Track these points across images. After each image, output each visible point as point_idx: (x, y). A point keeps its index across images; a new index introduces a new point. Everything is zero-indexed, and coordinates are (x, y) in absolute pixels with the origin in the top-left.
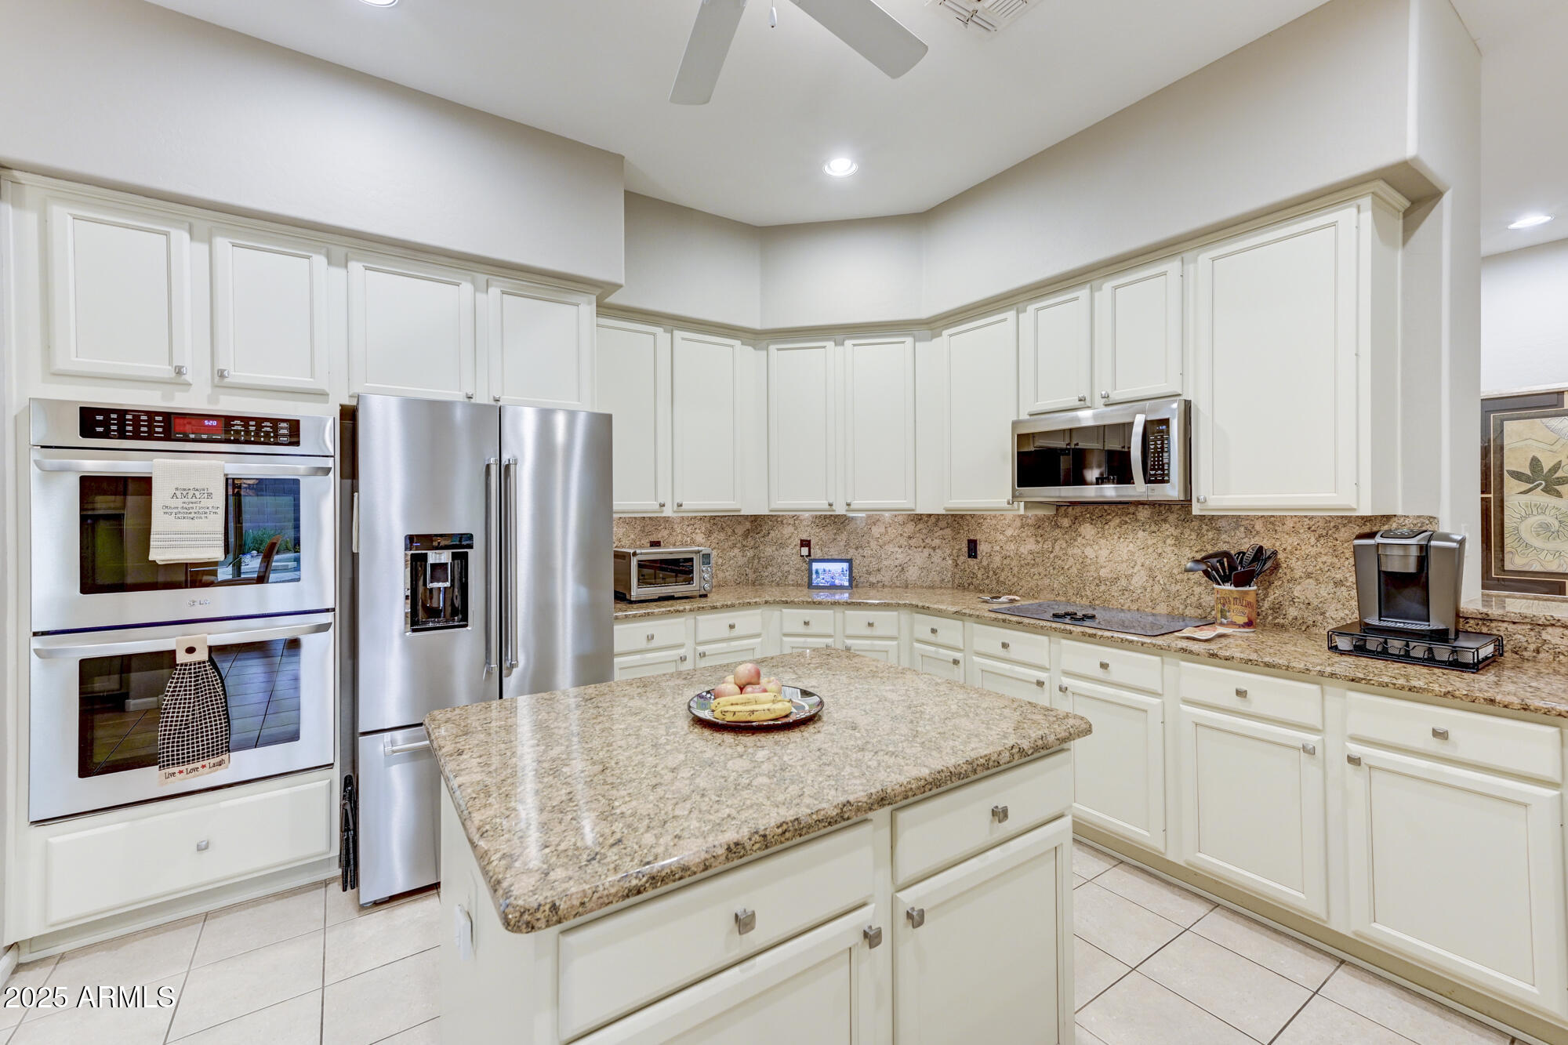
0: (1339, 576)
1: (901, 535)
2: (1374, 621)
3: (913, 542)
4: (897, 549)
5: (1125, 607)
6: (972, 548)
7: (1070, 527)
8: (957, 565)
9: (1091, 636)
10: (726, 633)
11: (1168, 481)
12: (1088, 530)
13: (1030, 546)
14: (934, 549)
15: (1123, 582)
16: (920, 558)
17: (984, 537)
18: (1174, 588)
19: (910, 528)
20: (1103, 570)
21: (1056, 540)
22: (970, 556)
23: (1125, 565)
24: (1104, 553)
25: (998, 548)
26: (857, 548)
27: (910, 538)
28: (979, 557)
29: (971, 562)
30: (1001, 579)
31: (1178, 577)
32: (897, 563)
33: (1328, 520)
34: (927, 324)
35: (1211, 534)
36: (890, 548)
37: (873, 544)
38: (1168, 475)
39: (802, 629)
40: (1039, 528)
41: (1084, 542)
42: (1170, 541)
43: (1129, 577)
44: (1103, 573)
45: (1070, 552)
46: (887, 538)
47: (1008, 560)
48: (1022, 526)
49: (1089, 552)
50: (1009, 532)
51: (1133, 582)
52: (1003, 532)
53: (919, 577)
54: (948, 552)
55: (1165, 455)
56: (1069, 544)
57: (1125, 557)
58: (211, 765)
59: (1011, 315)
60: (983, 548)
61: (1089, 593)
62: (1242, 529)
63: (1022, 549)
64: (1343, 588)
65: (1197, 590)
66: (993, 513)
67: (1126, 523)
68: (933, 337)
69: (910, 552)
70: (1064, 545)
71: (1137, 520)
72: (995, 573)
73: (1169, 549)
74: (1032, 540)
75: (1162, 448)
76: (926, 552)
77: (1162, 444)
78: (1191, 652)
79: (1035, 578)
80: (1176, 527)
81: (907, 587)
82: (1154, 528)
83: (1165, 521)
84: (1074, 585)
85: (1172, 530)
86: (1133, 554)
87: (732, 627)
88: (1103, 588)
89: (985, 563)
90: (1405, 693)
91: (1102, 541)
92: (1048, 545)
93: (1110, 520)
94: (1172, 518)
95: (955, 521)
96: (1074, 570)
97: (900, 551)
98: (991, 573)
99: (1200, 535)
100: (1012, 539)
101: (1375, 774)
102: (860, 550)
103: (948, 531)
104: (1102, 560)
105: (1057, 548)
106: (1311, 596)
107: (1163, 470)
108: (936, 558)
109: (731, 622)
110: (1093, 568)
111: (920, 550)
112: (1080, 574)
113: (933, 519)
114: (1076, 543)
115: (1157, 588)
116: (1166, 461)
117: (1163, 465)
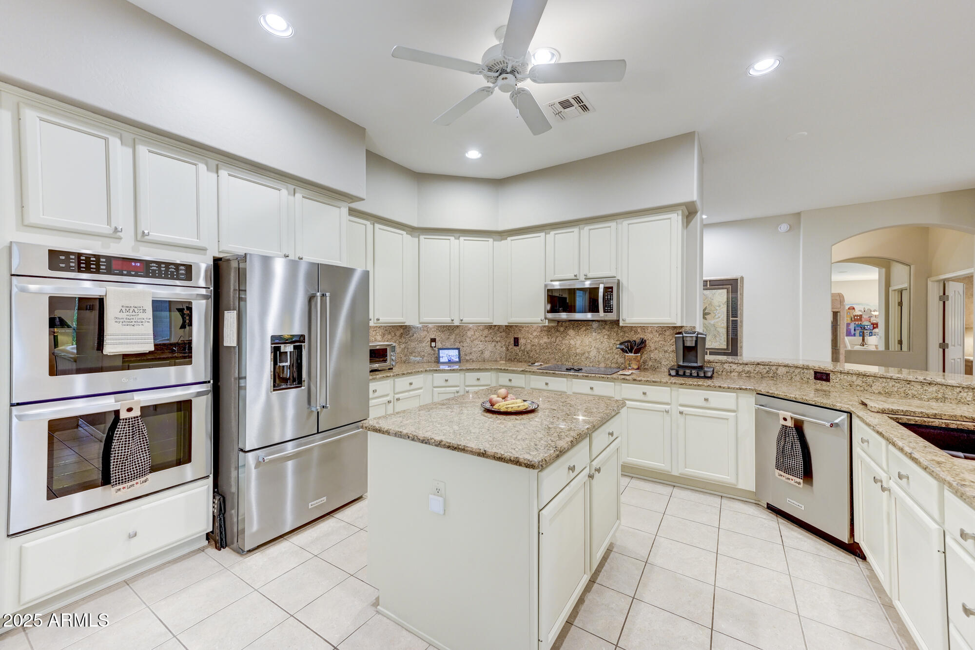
0: (666, 349)
1: (482, 335)
2: (681, 363)
3: (487, 339)
4: (479, 342)
5: (587, 365)
6: (516, 342)
7: (564, 331)
8: (508, 350)
9: (586, 376)
10: (408, 387)
11: (612, 312)
12: (571, 332)
13: (545, 340)
14: (497, 342)
15: (587, 355)
16: (490, 347)
17: (522, 336)
18: (607, 356)
19: (486, 332)
20: (578, 350)
21: (557, 337)
22: (515, 345)
23: (587, 347)
24: (579, 342)
25: (529, 341)
26: (460, 343)
27: (486, 337)
28: (520, 346)
29: (516, 348)
30: (531, 355)
31: (609, 352)
32: (480, 349)
33: (663, 328)
34: (499, 233)
35: (621, 334)
36: (476, 342)
37: (468, 340)
38: (612, 309)
39: (444, 384)
40: (549, 331)
41: (570, 337)
42: (606, 337)
43: (589, 352)
44: (578, 351)
45: (564, 342)
46: (475, 337)
47: (534, 346)
48: (541, 331)
49: (572, 342)
50: (535, 334)
51: (591, 354)
52: (531, 334)
53: (490, 356)
54: (504, 344)
55: (611, 301)
56: (563, 339)
57: (588, 344)
58: (141, 482)
59: (542, 234)
60: (522, 341)
61: (572, 360)
62: (633, 331)
63: (541, 341)
64: (667, 353)
65: (616, 356)
66: (527, 325)
67: (588, 329)
68: (501, 240)
69: (485, 344)
70: (561, 339)
71: (592, 328)
72: (528, 353)
73: (605, 340)
74: (546, 337)
75: (610, 298)
76: (494, 344)
77: (610, 297)
78: (626, 379)
79: (547, 354)
80: (608, 331)
81: (484, 361)
82: (599, 331)
83: (604, 328)
84: (565, 357)
85: (606, 332)
86: (591, 342)
87: (411, 384)
88: (578, 357)
89: (523, 348)
90: (697, 387)
91: (578, 337)
92: (553, 340)
93: (581, 328)
94: (607, 327)
95: (509, 328)
96: (565, 350)
97: (481, 343)
98: (526, 353)
99: (617, 334)
100: (536, 337)
101: (687, 416)
102: (461, 343)
103: (503, 334)
104: (577, 346)
105: (558, 340)
106: (657, 357)
107: (611, 307)
108: (498, 347)
109: (411, 382)
110: (573, 349)
111: (490, 343)
112: (568, 352)
113: (497, 328)
114: (566, 338)
115: (600, 357)
116: (611, 304)
117: (610, 305)
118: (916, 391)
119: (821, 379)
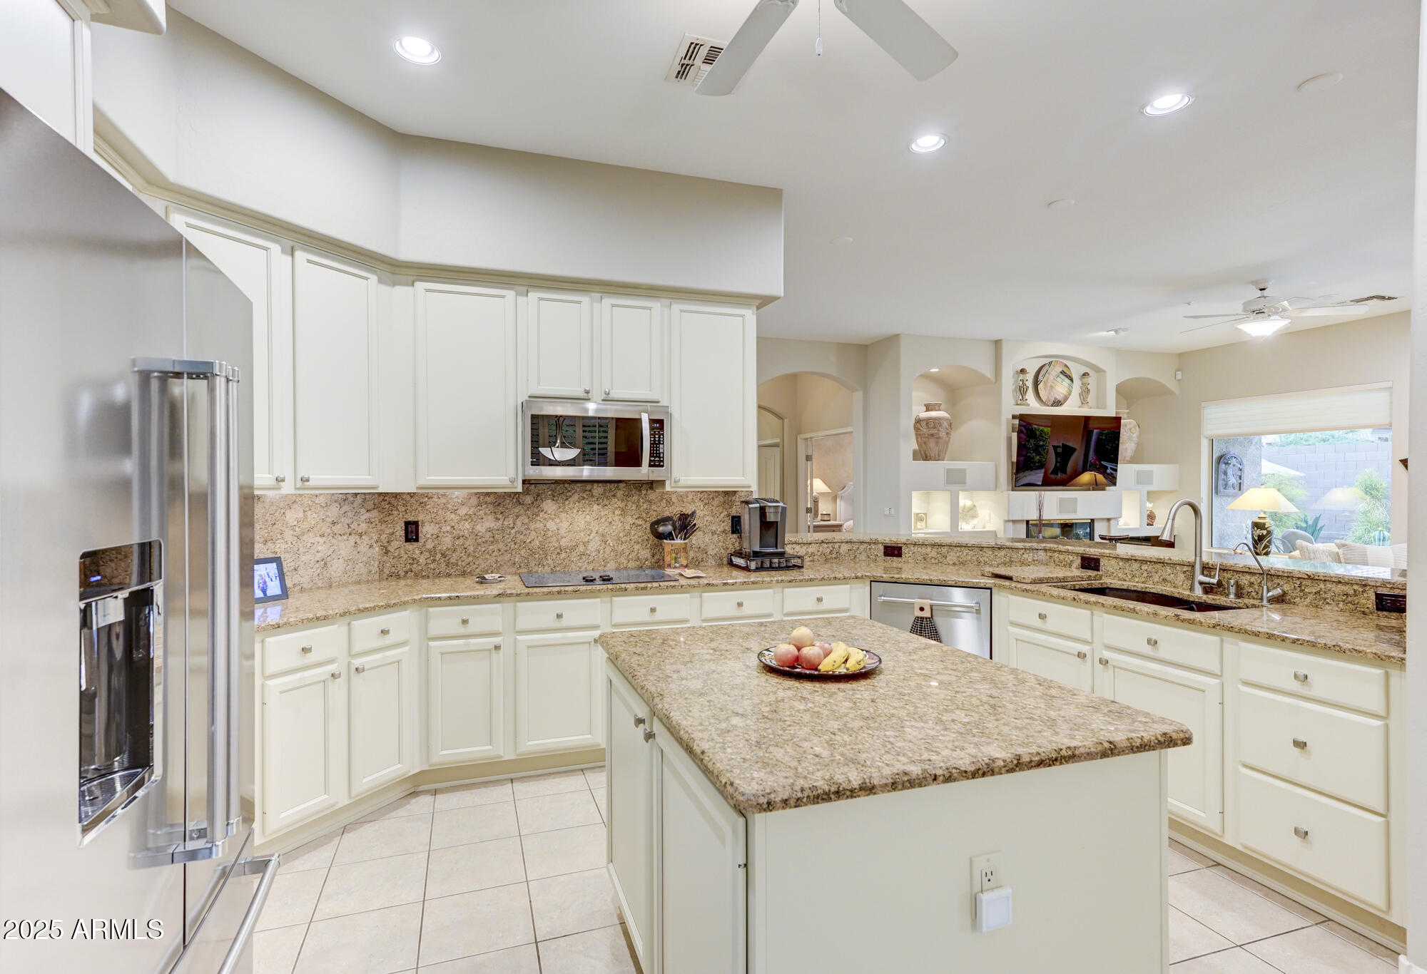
0: (714, 528)
1: (323, 520)
2: (757, 549)
3: (337, 529)
4: (318, 539)
5: (583, 569)
6: (412, 532)
7: (533, 503)
8: (387, 552)
11: (663, 466)
12: (549, 505)
13: (490, 523)
14: (361, 535)
15: (581, 548)
16: (345, 547)
17: (428, 518)
18: (620, 548)
19: (334, 511)
20: (563, 540)
21: (517, 517)
22: (408, 540)
23: (582, 534)
24: (565, 525)
25: (449, 528)
26: (265, 542)
27: (334, 523)
28: (422, 540)
29: (410, 546)
30: (453, 561)
31: (623, 539)
32: (319, 556)
33: (709, 493)
35: (645, 506)
36: (310, 538)
37: (288, 534)
38: (663, 461)
39: (298, 661)
40: (499, 504)
41: (546, 516)
42: (618, 512)
43: (586, 544)
44: (563, 542)
45: (532, 526)
46: (305, 526)
47: (461, 540)
48: (480, 504)
49: (551, 525)
50: (463, 511)
51: (589, 547)
52: (454, 512)
53: (345, 572)
54: (375, 538)
55: (661, 446)
56: (531, 520)
57: (583, 527)
59: (510, 294)
60: (426, 530)
61: (550, 562)
62: (665, 501)
63: (479, 528)
64: (716, 536)
65: (636, 547)
66: (441, 492)
67: (584, 498)
69: (334, 541)
70: (526, 521)
71: (592, 496)
72: (444, 555)
73: (616, 518)
74: (491, 518)
75: (659, 441)
76: (353, 539)
77: (659, 437)
79: (494, 554)
80: (622, 501)
81: (330, 586)
82: (606, 502)
83: (614, 496)
84: (537, 556)
85: (619, 503)
86: (589, 523)
88: (563, 555)
89: (430, 545)
91: (563, 515)
92: (509, 522)
93: (570, 496)
94: (620, 494)
95: (385, 502)
96: (537, 543)
97: (321, 541)
98: (439, 556)
99: (638, 507)
100: (468, 517)
102: (270, 545)
103: (374, 514)
104: (562, 532)
105: (519, 523)
106: (700, 542)
107: (660, 457)
108: (363, 547)
110: (554, 539)
111: (345, 537)
112: (542, 547)
113: (359, 499)
114: (538, 518)
115: (608, 550)
116: (661, 451)
117: (659, 453)
118: (987, 557)
119: (893, 555)
